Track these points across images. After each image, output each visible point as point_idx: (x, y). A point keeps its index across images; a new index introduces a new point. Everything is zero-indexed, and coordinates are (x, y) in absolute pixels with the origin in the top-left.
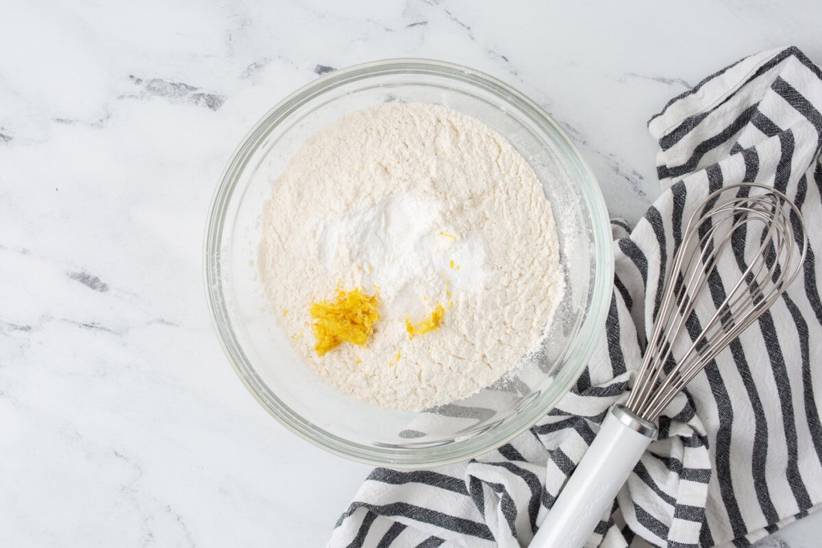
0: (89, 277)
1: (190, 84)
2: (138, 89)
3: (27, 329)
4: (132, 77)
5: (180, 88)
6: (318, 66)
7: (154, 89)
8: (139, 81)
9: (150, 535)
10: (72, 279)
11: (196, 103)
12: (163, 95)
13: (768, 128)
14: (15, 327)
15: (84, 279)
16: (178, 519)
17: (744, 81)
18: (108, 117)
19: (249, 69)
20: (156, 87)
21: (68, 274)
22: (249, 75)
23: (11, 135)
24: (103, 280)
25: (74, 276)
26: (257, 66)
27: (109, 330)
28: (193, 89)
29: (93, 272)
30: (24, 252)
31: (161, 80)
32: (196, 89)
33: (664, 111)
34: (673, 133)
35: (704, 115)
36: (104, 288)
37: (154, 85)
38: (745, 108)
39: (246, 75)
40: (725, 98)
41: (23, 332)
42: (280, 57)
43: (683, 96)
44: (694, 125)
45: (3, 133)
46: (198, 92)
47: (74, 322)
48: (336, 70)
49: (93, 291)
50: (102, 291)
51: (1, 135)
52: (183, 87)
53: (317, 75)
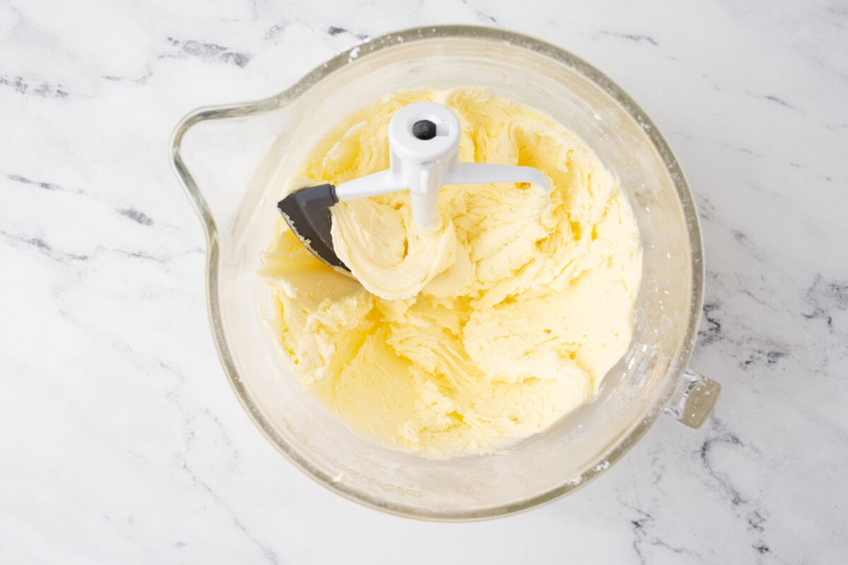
0: (136, 213)
1: (219, 45)
2: (176, 49)
3: (84, 258)
4: (170, 39)
5: (212, 49)
6: (331, 27)
7: (189, 49)
8: (176, 42)
9: (192, 433)
10: (122, 216)
11: (226, 61)
12: (197, 54)
14: (74, 257)
15: (133, 214)
16: (216, 420)
18: (150, 74)
19: (271, 30)
20: (191, 48)
21: (118, 211)
22: (272, 36)
23: (66, 91)
24: (148, 215)
25: (124, 212)
26: (279, 28)
27: (154, 259)
28: (223, 49)
29: (139, 209)
30: (81, 192)
31: (195, 42)
32: (225, 49)
36: (149, 222)
37: (190, 46)
39: (268, 36)
41: (81, 261)
45: (61, 90)
46: (227, 52)
47: (124, 252)
48: (346, 31)
49: (142, 225)
50: (148, 225)
51: (59, 91)
52: (214, 47)
53: (330, 36)
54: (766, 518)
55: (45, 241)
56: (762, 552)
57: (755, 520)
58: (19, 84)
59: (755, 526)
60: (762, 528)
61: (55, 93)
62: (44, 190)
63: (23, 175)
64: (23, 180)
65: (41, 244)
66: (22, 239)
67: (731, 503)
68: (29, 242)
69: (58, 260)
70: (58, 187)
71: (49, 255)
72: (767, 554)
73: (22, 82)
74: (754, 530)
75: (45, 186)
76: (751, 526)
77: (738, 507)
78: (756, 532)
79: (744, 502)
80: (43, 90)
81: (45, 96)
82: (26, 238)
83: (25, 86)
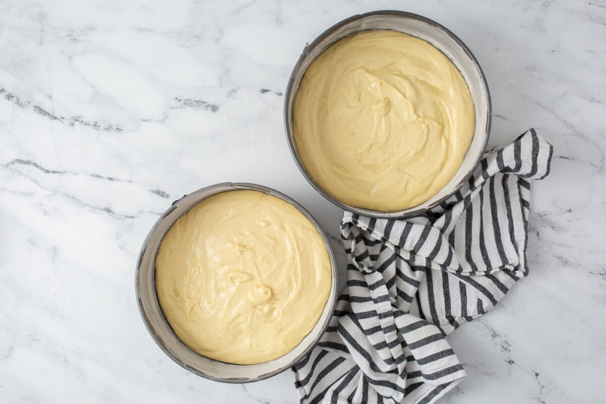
0: (160, 192)
1: (203, 100)
2: (180, 104)
3: (132, 217)
4: (176, 99)
5: (199, 103)
6: (262, 89)
7: (187, 104)
8: (180, 100)
10: (152, 194)
11: (207, 109)
12: (191, 106)
14: (127, 217)
15: (158, 193)
18: (166, 118)
19: (230, 92)
20: (188, 103)
21: (151, 191)
22: (230, 95)
23: (122, 128)
24: (167, 193)
25: (153, 192)
26: (234, 91)
28: (205, 103)
29: (162, 189)
30: (130, 182)
31: (190, 100)
32: (206, 103)
37: (187, 102)
41: (131, 219)
42: (244, 86)
45: (118, 127)
46: (207, 104)
47: (154, 213)
48: (270, 91)
49: (163, 198)
50: (167, 198)
51: (117, 128)
52: (200, 102)
53: (261, 94)
54: (512, 344)
55: (111, 209)
56: (510, 364)
57: (505, 346)
58: (95, 125)
59: (506, 349)
60: (509, 350)
61: (115, 129)
62: (110, 181)
63: (98, 174)
64: (98, 176)
65: (109, 211)
66: (98, 208)
67: (491, 337)
68: (102, 210)
69: (118, 219)
70: (118, 180)
71: (113, 216)
72: (513, 364)
73: (97, 124)
74: (505, 351)
75: (111, 179)
76: (503, 349)
77: (495, 338)
78: (506, 352)
79: (498, 336)
80: (109, 128)
81: (110, 132)
82: (100, 208)
83: (99, 126)
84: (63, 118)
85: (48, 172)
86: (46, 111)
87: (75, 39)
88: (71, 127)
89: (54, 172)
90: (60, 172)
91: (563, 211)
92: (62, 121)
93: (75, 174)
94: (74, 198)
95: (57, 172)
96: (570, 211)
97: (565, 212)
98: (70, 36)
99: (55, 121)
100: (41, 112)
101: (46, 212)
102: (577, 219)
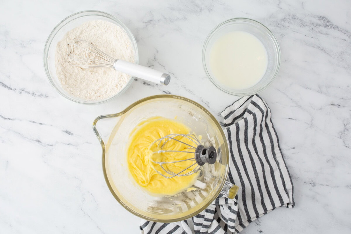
0: (68, 132)
3: (52, 145)
9: (84, 199)
10: (64, 133)
13: (250, 112)
14: (49, 145)
17: (244, 102)
23: (48, 96)
24: (72, 132)
25: (64, 131)
27: (73, 145)
29: (69, 130)
30: (51, 125)
33: (225, 110)
34: (227, 115)
35: (235, 111)
36: (72, 134)
38: (245, 108)
40: (240, 106)
43: (229, 106)
44: (232, 113)
45: (46, 95)
47: (64, 143)
49: (69, 135)
50: (72, 135)
55: (40, 140)
58: (33, 94)
61: (44, 96)
62: (40, 125)
63: (34, 121)
64: (34, 122)
65: (39, 141)
66: (33, 140)
68: (35, 141)
69: (44, 146)
70: (44, 124)
71: (41, 145)
75: (41, 124)
80: (41, 96)
82: (34, 140)
83: (35, 94)
84: (15, 89)
85: (5, 119)
86: (6, 85)
87: (24, 46)
88: (20, 94)
89: (9, 119)
90: (12, 119)
91: (290, 148)
92: (14, 91)
93: (21, 120)
94: (20, 134)
95: (11, 119)
96: (294, 148)
97: (291, 149)
98: (22, 44)
99: (11, 90)
100: (3, 86)
101: (3, 141)
102: (298, 153)
